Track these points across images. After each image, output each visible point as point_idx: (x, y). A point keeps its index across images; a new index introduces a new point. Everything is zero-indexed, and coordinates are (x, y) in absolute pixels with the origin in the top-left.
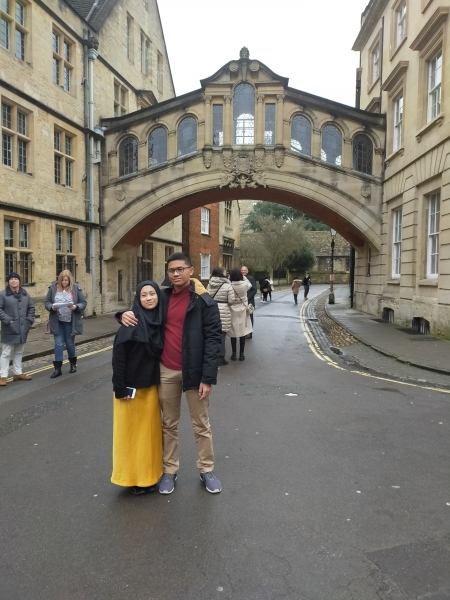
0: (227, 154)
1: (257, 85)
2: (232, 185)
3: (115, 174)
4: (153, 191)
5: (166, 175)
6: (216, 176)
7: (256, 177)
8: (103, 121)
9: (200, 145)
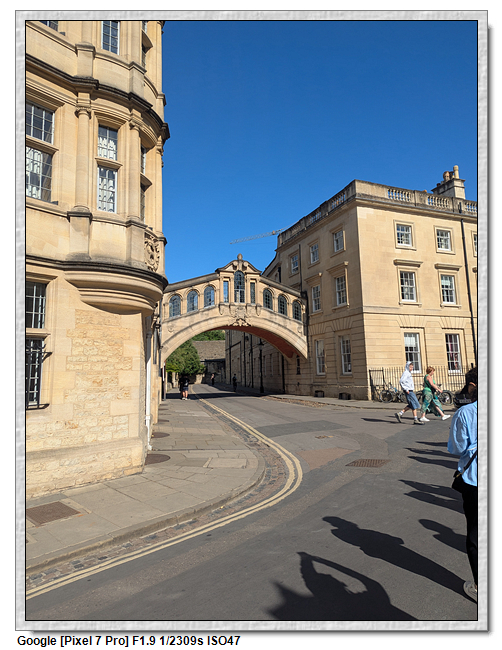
0: (232, 308)
1: (246, 273)
2: (236, 324)
4: (191, 326)
5: (197, 318)
6: (226, 318)
7: (247, 320)
9: (217, 302)
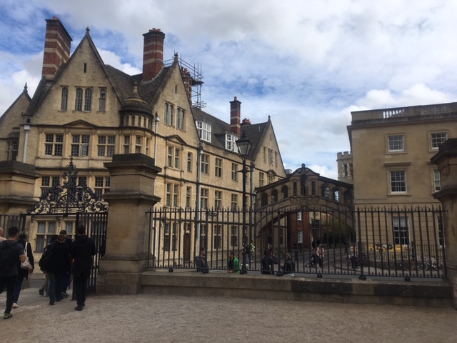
0: (299, 199)
1: (308, 176)
3: (260, 206)
5: (278, 206)
6: (295, 206)
7: (309, 207)
8: (256, 189)
9: (289, 196)
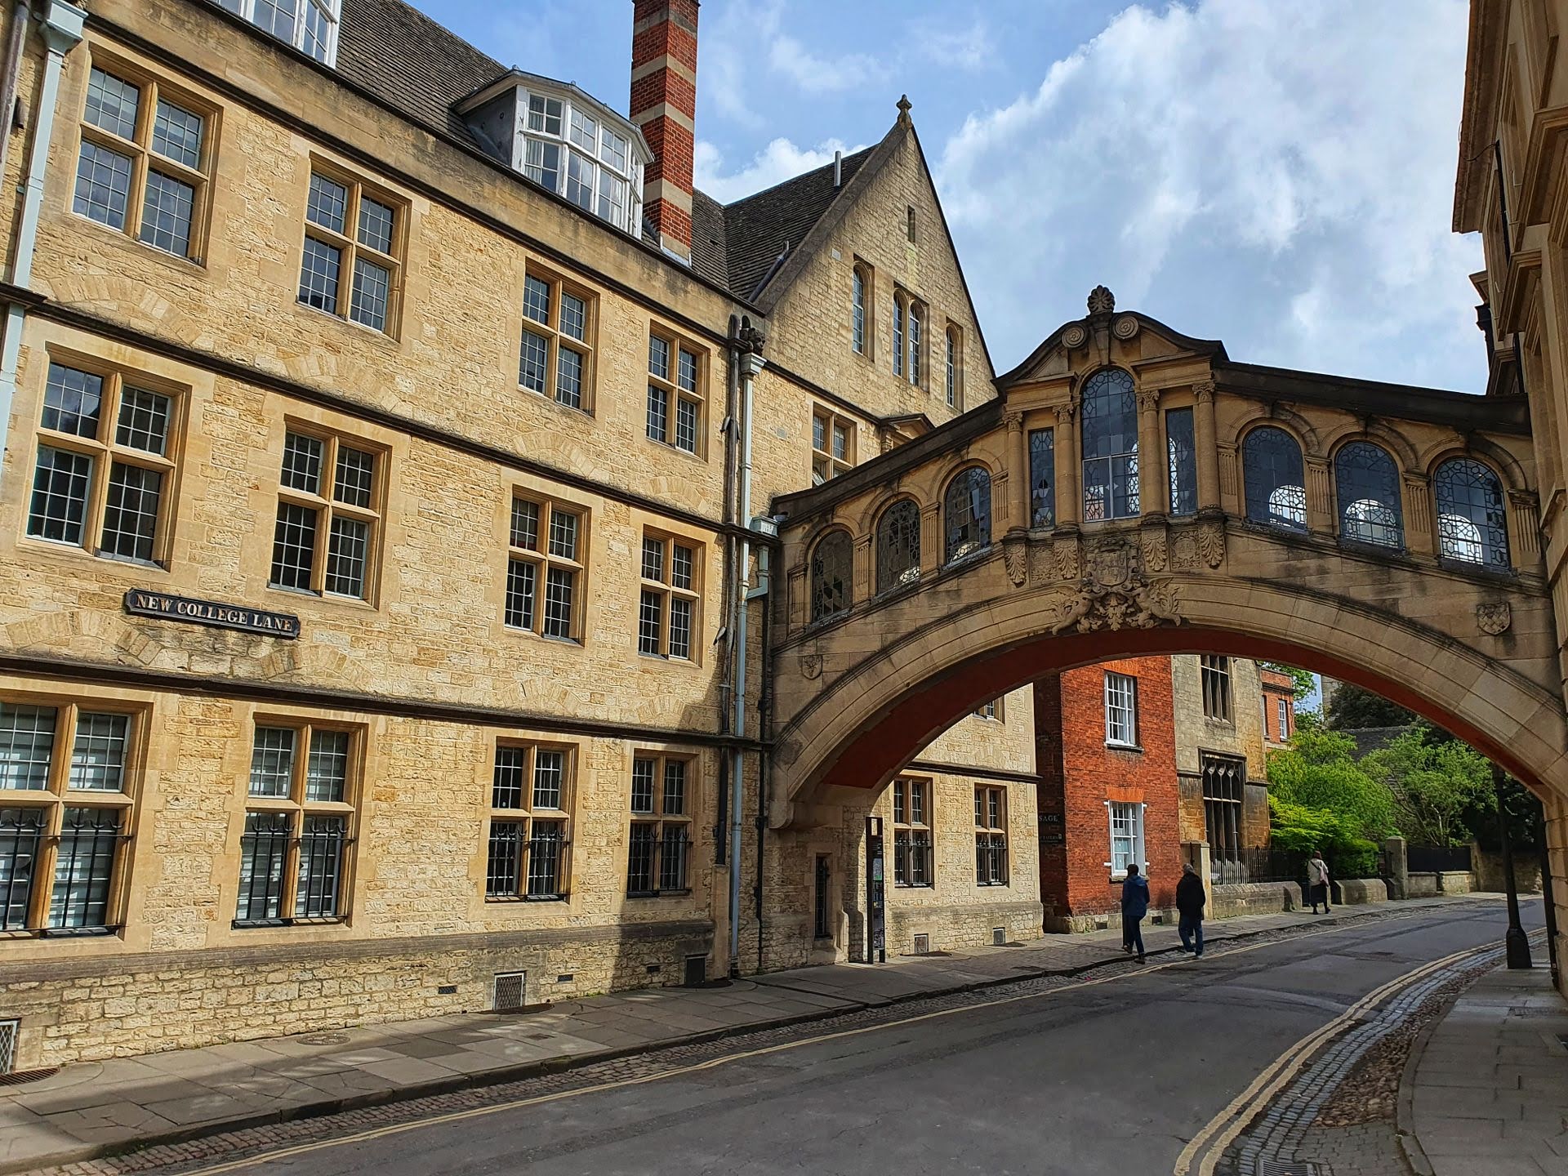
0: (1067, 547)
1: (1139, 370)
2: (1084, 624)
3: (801, 618)
4: (885, 652)
5: (915, 611)
6: (1042, 601)
7: (1148, 599)
8: (777, 504)
9: (998, 531)
